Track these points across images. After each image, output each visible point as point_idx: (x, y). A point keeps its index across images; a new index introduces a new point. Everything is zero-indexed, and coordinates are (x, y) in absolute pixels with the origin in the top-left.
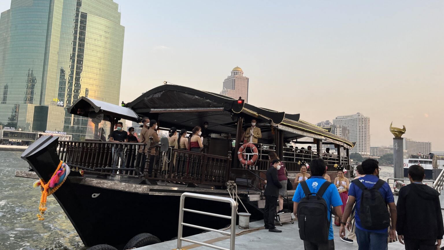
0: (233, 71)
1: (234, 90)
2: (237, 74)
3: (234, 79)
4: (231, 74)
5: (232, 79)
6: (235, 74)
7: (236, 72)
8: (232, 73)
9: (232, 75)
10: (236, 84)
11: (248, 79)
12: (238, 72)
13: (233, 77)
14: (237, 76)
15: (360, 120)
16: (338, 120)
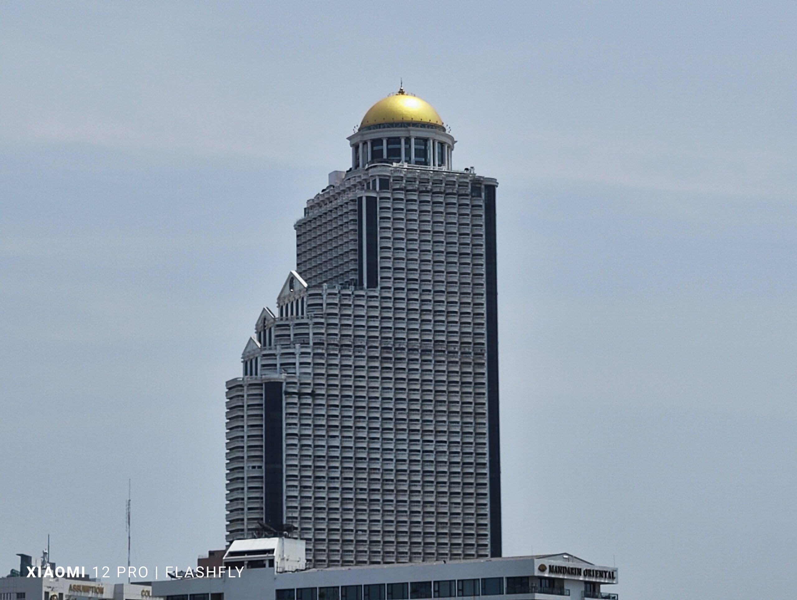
0: (365, 127)
1: (372, 283)
2: (394, 154)
3: (371, 201)
4: (350, 150)
5: (351, 195)
6: (377, 156)
7: (391, 140)
8: (356, 148)
9: (356, 165)
11: (491, 189)
12: (408, 140)
13: (366, 184)
14: (396, 170)
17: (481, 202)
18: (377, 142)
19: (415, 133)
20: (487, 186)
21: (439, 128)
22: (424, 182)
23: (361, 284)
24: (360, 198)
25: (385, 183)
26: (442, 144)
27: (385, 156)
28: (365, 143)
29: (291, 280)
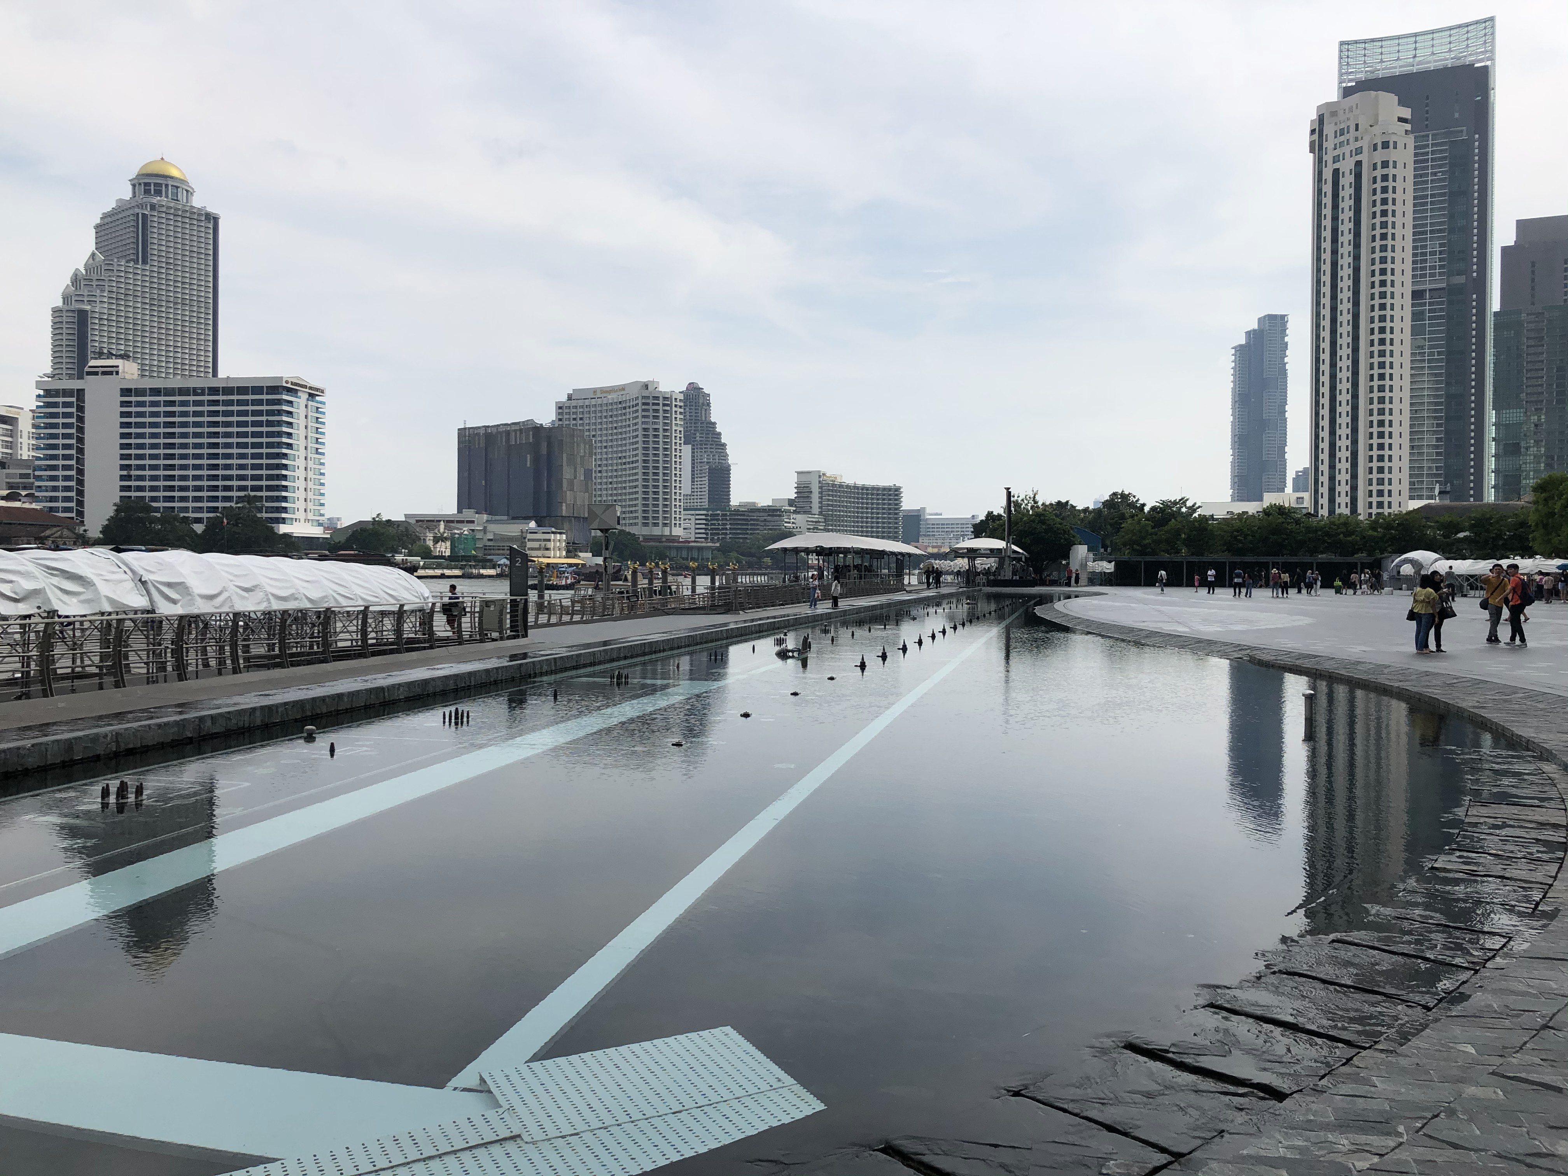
0: (140, 176)
1: (145, 262)
2: (158, 193)
3: (146, 216)
4: (130, 187)
5: (131, 212)
6: (147, 192)
7: (155, 184)
8: (134, 186)
9: (135, 196)
10: (154, 237)
11: (216, 220)
12: (167, 186)
13: (141, 206)
14: (160, 201)
15: (648, 404)
16: (574, 403)
17: (210, 226)
18: (146, 184)
19: (171, 183)
20: (214, 218)
21: (186, 182)
22: (177, 209)
23: (138, 261)
24: (138, 214)
25: (153, 207)
26: (187, 191)
27: (152, 192)
28: (140, 184)
29: (93, 255)
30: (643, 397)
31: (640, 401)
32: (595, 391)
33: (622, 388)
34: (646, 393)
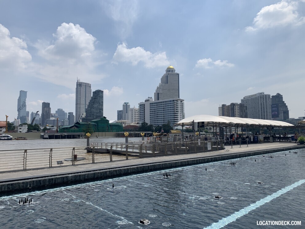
0: (167, 69)
2: (170, 71)
3: (167, 76)
10: (169, 79)
15: (261, 97)
16: (245, 99)
17: (178, 75)
19: (171, 69)
21: (174, 69)
23: (166, 83)
25: (169, 74)
28: (167, 71)
29: (160, 84)
30: (260, 96)
31: (259, 97)
32: (249, 96)
33: (255, 95)
34: (261, 95)
